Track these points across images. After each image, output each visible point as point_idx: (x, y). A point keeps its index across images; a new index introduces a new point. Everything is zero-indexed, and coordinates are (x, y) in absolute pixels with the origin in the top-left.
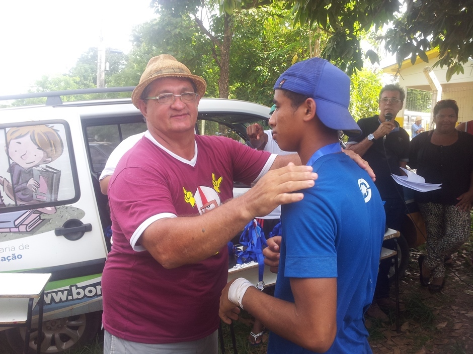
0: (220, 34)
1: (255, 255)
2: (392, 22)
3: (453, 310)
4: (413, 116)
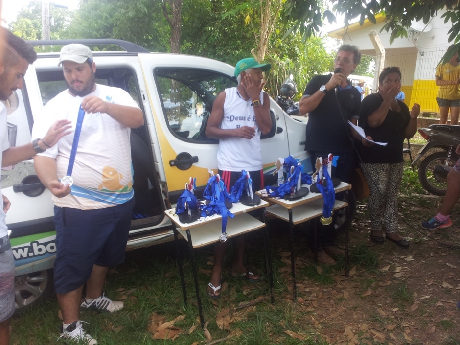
1: (219, 208)
3: (394, 255)
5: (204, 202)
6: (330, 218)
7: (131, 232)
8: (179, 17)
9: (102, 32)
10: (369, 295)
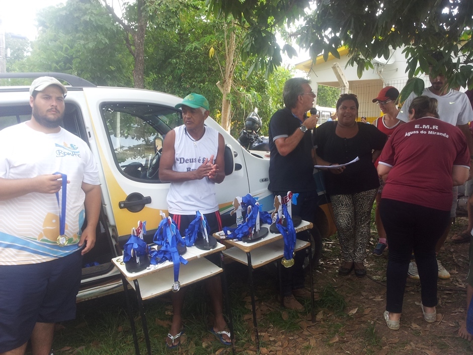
0: (134, 23)
1: (170, 254)
2: (303, 18)
3: (363, 296)
4: (325, 112)
5: (156, 247)
6: (292, 260)
7: (82, 281)
8: (142, 48)
9: (62, 64)
10: (337, 342)
